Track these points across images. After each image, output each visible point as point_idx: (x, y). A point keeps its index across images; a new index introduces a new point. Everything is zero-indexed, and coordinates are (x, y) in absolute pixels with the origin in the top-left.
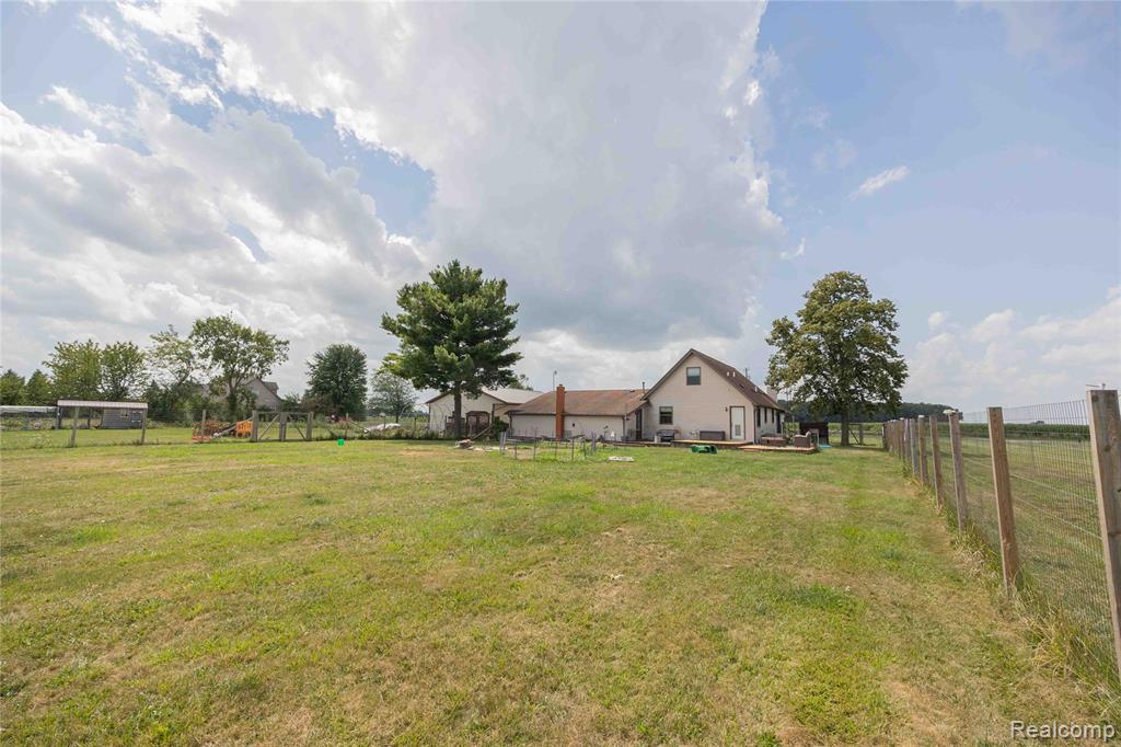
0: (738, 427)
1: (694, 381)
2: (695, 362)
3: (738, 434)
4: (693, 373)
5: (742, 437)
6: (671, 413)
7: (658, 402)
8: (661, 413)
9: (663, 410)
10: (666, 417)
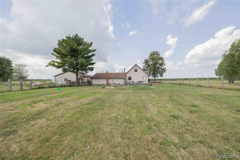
0: (145, 80)
1: (136, 71)
2: (136, 67)
3: (145, 81)
4: (136, 69)
5: (146, 82)
6: (131, 78)
7: (128, 75)
8: (129, 78)
9: (129, 77)
10: (130, 79)
